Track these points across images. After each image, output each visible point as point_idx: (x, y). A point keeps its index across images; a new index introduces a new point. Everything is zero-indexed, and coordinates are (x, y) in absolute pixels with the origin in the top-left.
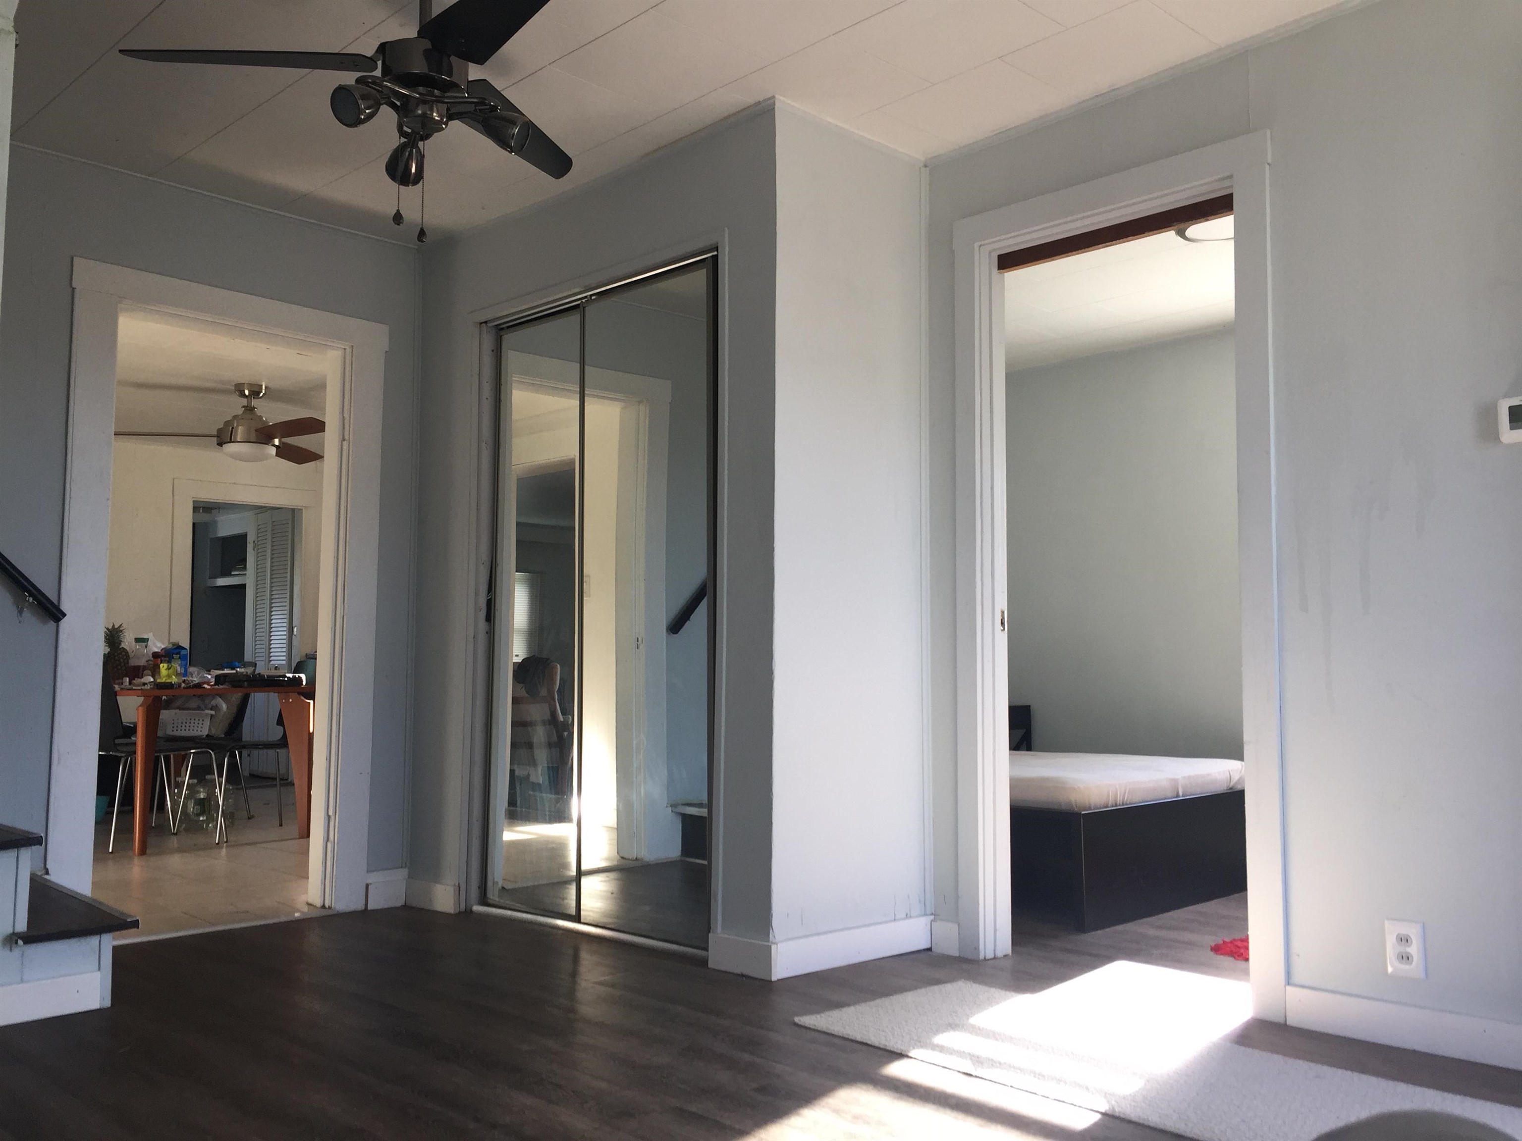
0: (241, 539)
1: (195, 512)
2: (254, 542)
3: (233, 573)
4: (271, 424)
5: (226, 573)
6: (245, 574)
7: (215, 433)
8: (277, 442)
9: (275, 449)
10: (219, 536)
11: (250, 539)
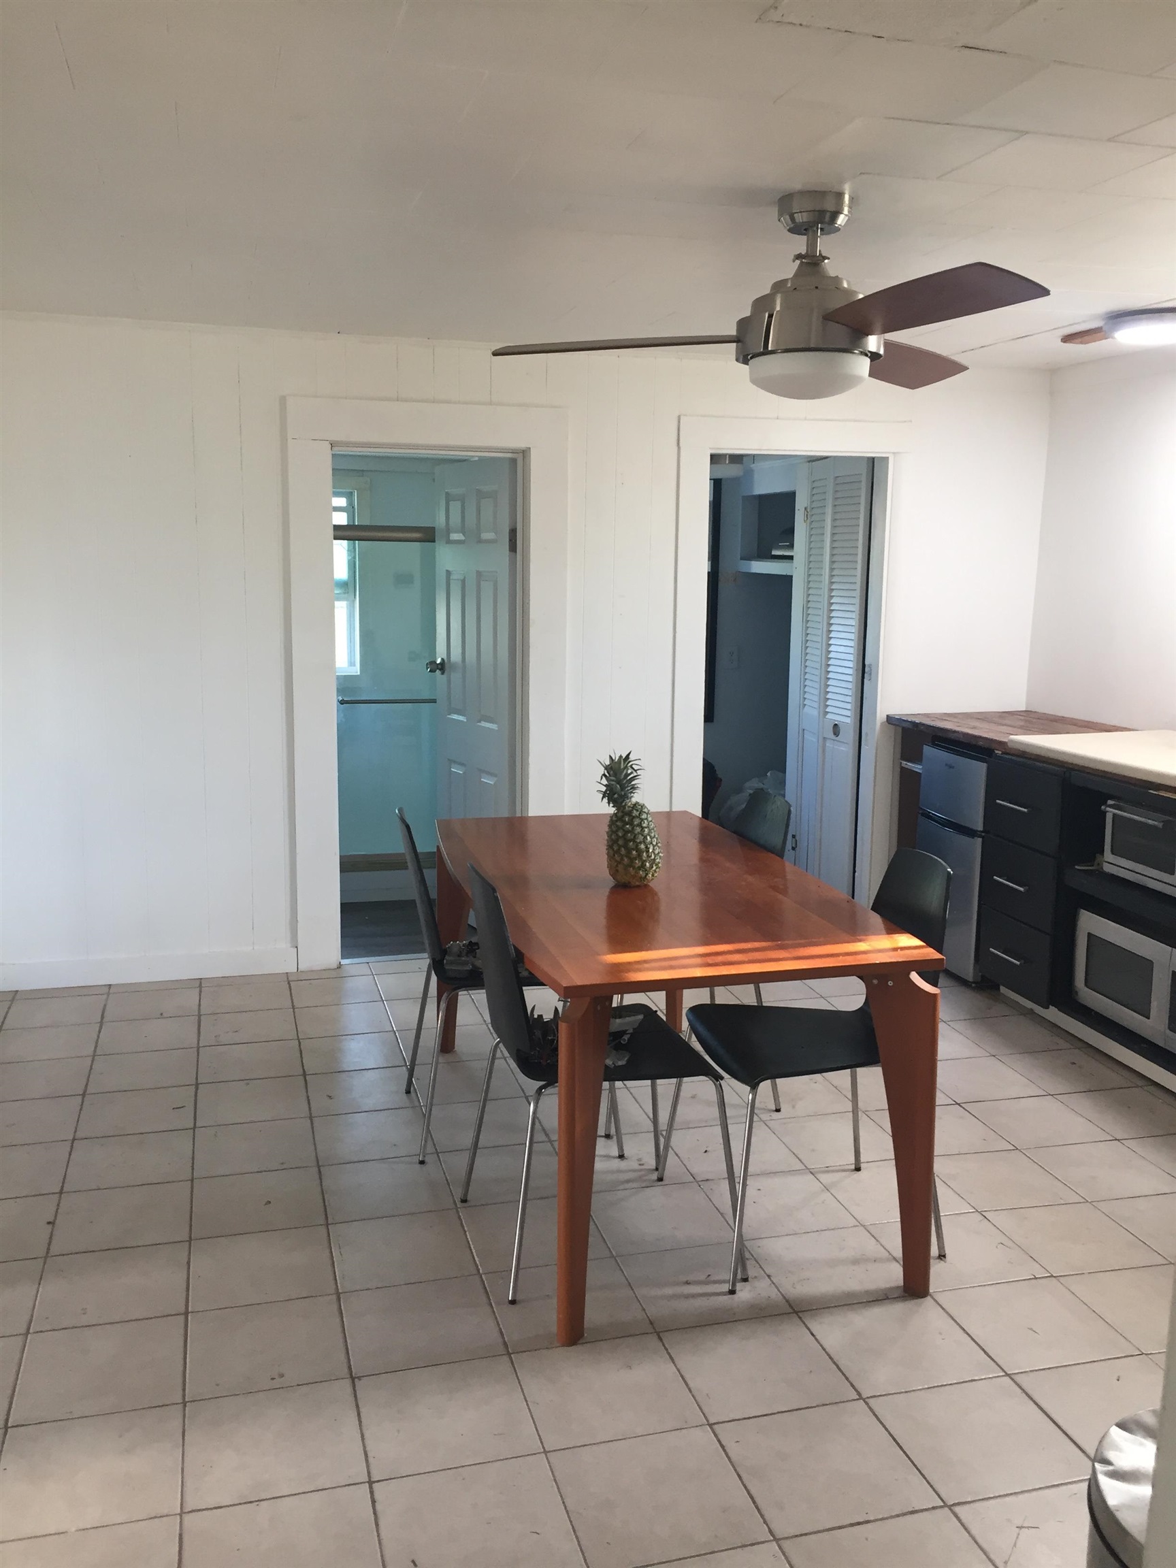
0: (789, 499)
1: (716, 463)
2: (805, 509)
3: (775, 552)
4: (861, 296)
5: (765, 555)
6: (791, 558)
7: (732, 331)
8: (873, 343)
9: (867, 361)
10: (755, 494)
11: (801, 503)
